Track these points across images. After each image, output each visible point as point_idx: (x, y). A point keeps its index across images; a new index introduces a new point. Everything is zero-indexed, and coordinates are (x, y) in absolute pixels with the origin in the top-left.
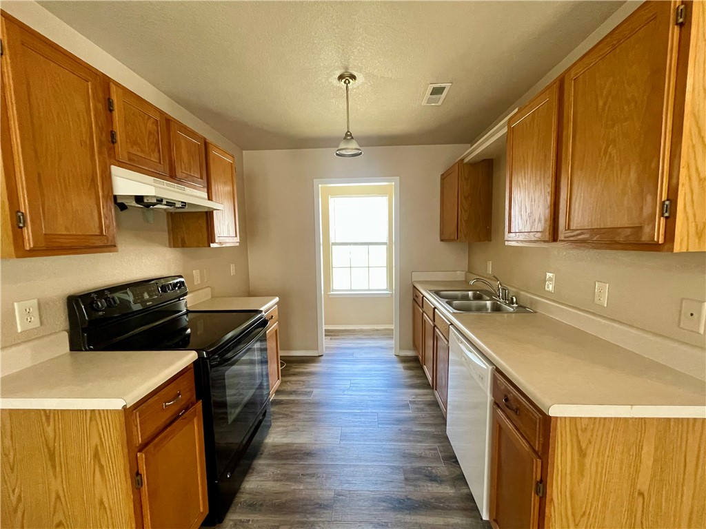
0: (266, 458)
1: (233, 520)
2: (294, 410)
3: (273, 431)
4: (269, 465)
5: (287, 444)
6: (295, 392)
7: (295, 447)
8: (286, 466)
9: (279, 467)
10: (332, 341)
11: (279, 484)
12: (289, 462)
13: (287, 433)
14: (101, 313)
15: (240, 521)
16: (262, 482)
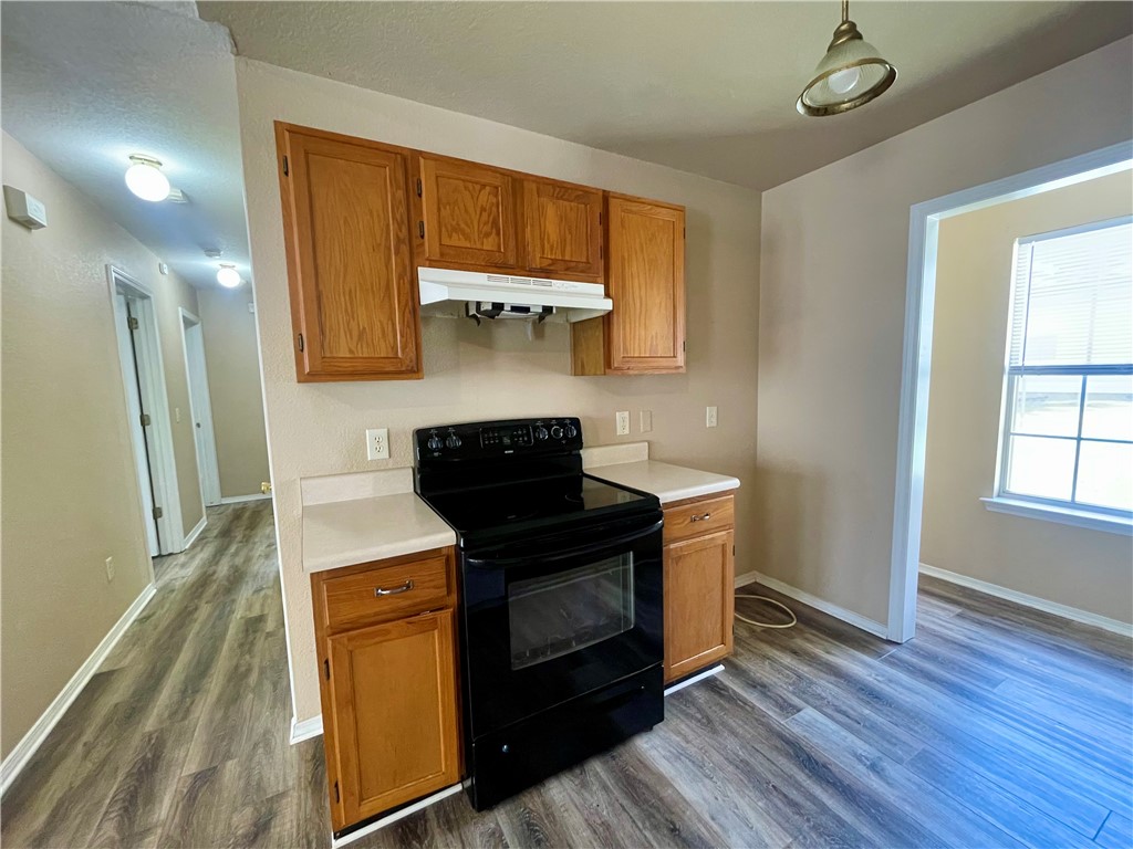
0: (611, 771)
1: (497, 824)
2: (730, 721)
3: (662, 733)
4: (605, 788)
5: (661, 778)
6: (764, 686)
7: (667, 793)
8: (624, 815)
9: (613, 805)
10: (958, 622)
11: (587, 834)
12: (634, 812)
13: (679, 755)
14: (436, 454)
15: (502, 834)
16: (573, 807)
